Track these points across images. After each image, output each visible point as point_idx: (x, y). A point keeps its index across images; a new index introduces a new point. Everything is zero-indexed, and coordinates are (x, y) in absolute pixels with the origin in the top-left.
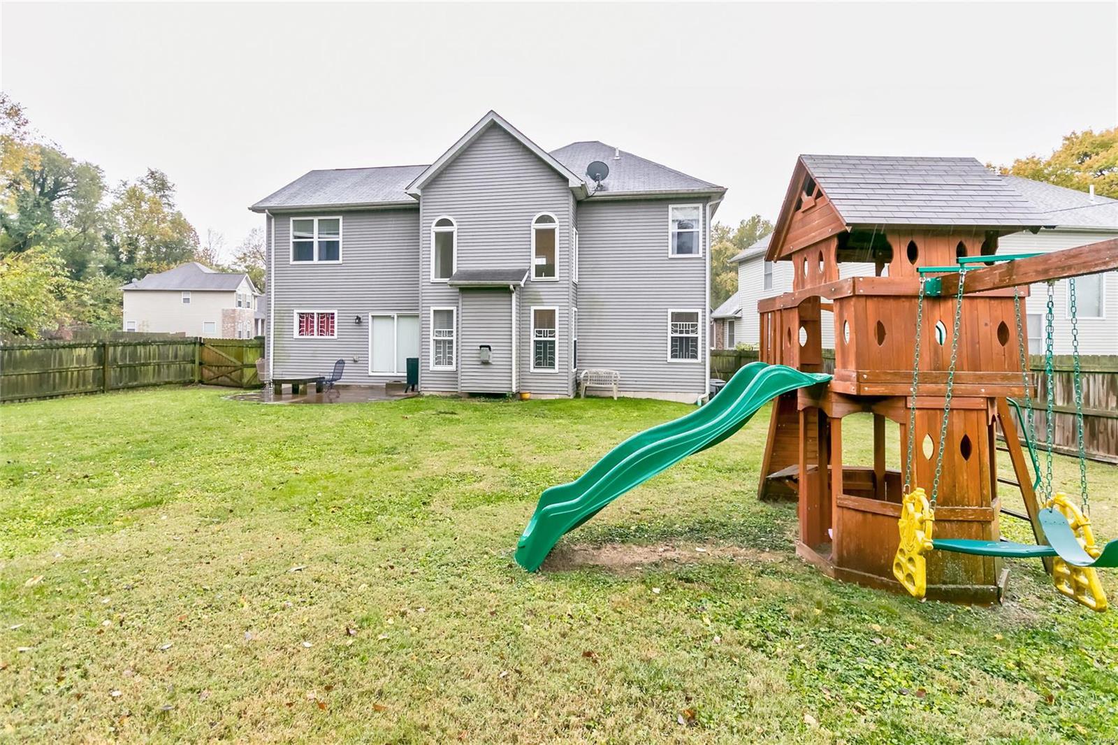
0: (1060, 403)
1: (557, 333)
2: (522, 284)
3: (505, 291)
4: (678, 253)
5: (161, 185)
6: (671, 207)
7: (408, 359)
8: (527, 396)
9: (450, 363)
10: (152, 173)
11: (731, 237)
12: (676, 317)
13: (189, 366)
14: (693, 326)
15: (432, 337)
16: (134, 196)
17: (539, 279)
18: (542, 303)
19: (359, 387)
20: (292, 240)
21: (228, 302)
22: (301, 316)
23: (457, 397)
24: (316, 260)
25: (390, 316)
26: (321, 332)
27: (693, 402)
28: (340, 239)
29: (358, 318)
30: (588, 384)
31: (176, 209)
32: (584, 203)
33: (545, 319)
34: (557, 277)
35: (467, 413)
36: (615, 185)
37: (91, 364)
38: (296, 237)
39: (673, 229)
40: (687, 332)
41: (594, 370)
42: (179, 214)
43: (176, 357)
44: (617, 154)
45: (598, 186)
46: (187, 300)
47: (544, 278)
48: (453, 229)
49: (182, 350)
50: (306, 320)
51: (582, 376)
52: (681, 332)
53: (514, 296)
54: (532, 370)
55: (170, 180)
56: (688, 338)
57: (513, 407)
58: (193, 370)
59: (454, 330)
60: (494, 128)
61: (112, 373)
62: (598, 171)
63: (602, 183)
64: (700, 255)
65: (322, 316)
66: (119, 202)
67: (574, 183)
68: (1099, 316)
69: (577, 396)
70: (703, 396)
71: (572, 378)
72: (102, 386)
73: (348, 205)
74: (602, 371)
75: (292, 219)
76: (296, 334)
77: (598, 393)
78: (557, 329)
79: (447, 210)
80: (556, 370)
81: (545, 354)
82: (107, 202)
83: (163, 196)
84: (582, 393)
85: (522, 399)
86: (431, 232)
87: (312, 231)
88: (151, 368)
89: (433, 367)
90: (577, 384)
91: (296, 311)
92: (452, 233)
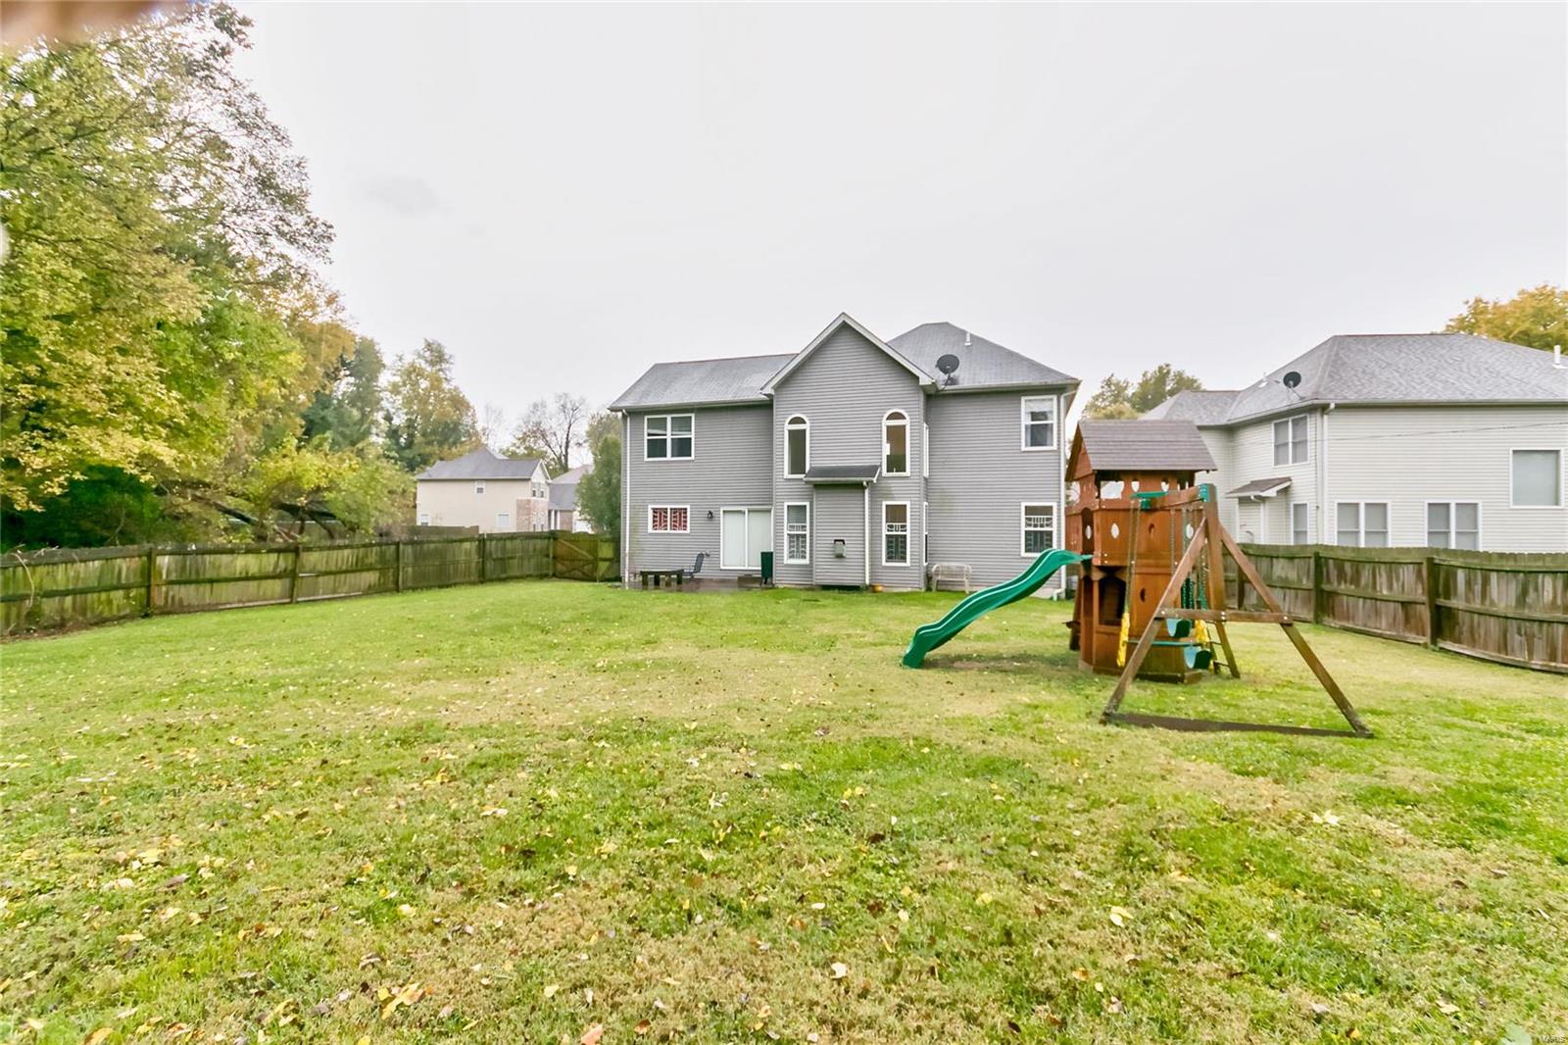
0: (1385, 592)
1: (908, 528)
2: (875, 480)
3: (859, 487)
4: (1032, 445)
5: (437, 356)
6: (1023, 399)
7: (763, 554)
8: (880, 588)
9: (804, 557)
10: (429, 345)
11: (1130, 394)
12: (1029, 510)
13: (545, 560)
14: (1048, 519)
15: (786, 532)
16: (412, 373)
17: (891, 474)
18: (893, 499)
19: (711, 580)
20: (646, 438)
21: (522, 492)
22: (655, 511)
23: (811, 588)
24: (669, 457)
25: (740, 512)
26: (674, 527)
27: (1049, 597)
28: (692, 436)
29: (710, 513)
30: (939, 578)
31: (454, 383)
32: (933, 397)
33: (897, 514)
34: (908, 473)
35: (827, 599)
36: (968, 377)
37: (475, 558)
38: (649, 435)
39: (1026, 421)
40: (1042, 526)
41: (946, 564)
42: (456, 389)
43: (535, 550)
44: (968, 339)
45: (949, 378)
46: (480, 490)
47: (895, 474)
48: (807, 427)
49: (540, 544)
50: (659, 515)
51: (933, 570)
52: (1035, 526)
53: (867, 491)
54: (884, 563)
55: (447, 351)
56: (1041, 532)
57: (868, 597)
58: (548, 563)
59: (808, 524)
60: (845, 329)
61: (489, 565)
62: (947, 364)
63: (952, 375)
64: (1055, 447)
65: (675, 511)
66: (397, 379)
67: (924, 381)
68: (1557, 504)
69: (929, 589)
70: (1059, 591)
71: (923, 571)
72: (483, 578)
73: (701, 403)
74: (953, 564)
75: (646, 417)
76: (650, 530)
77: (949, 588)
78: (908, 524)
79: (801, 409)
80: (908, 563)
81: (896, 548)
82: (385, 379)
83: (440, 370)
84: (934, 587)
85: (875, 592)
86: (784, 428)
87: (666, 430)
88: (516, 561)
89: (787, 561)
90: (929, 578)
91: (650, 507)
92: (804, 431)
